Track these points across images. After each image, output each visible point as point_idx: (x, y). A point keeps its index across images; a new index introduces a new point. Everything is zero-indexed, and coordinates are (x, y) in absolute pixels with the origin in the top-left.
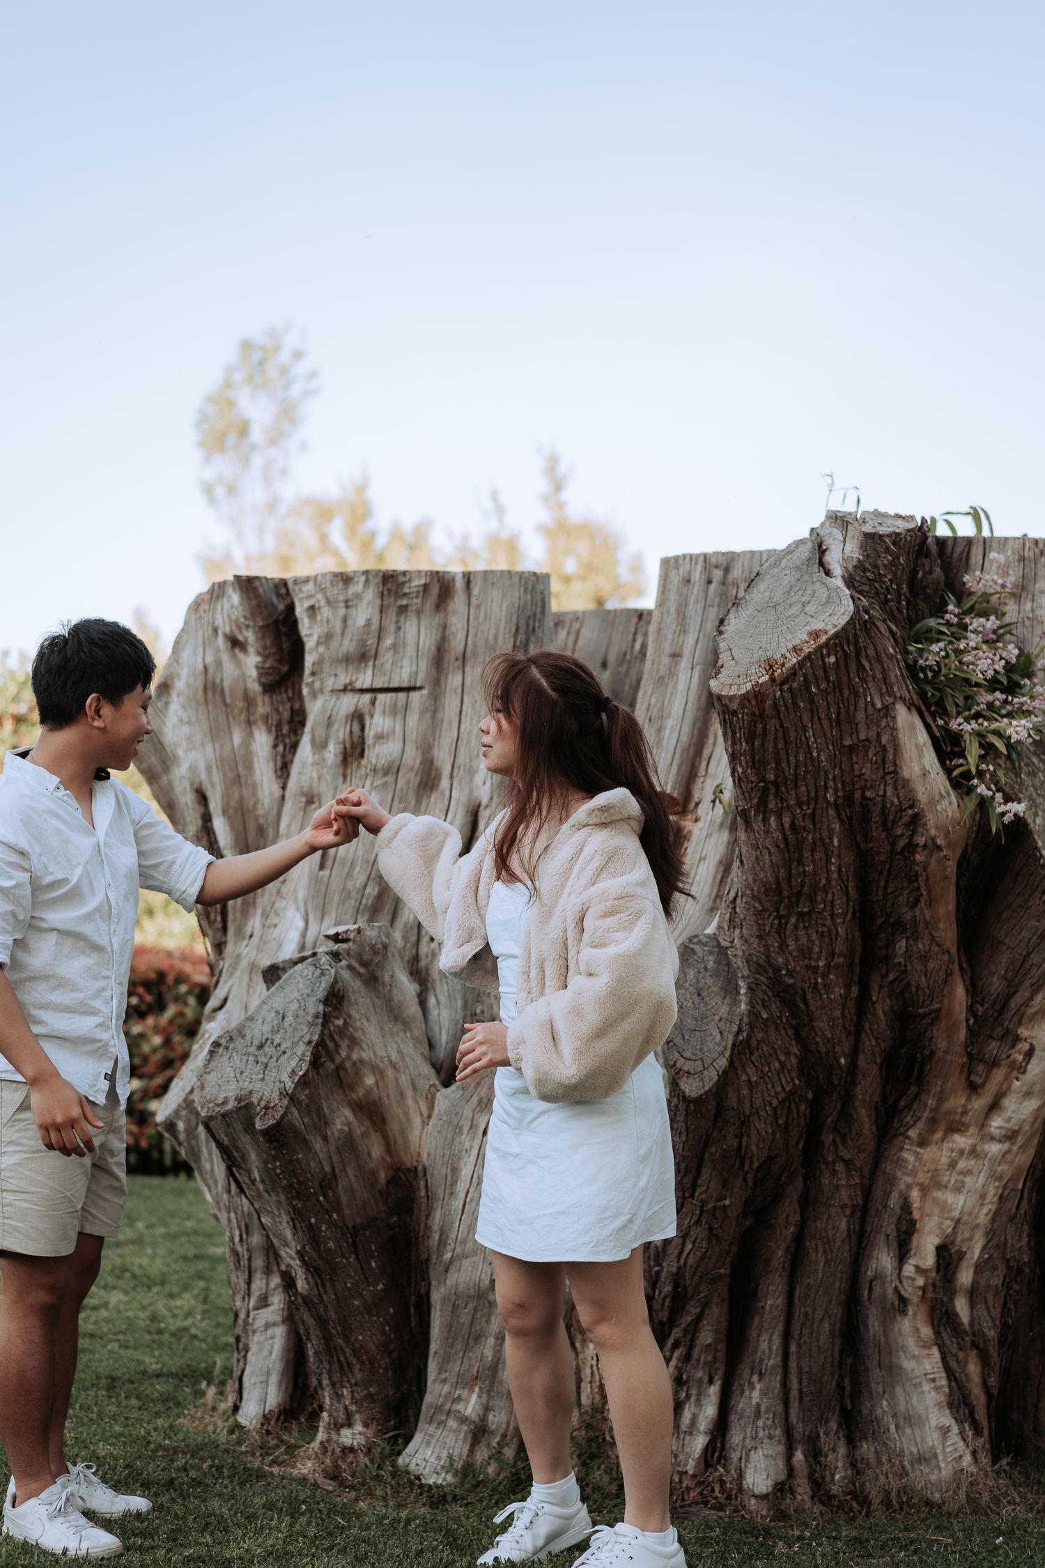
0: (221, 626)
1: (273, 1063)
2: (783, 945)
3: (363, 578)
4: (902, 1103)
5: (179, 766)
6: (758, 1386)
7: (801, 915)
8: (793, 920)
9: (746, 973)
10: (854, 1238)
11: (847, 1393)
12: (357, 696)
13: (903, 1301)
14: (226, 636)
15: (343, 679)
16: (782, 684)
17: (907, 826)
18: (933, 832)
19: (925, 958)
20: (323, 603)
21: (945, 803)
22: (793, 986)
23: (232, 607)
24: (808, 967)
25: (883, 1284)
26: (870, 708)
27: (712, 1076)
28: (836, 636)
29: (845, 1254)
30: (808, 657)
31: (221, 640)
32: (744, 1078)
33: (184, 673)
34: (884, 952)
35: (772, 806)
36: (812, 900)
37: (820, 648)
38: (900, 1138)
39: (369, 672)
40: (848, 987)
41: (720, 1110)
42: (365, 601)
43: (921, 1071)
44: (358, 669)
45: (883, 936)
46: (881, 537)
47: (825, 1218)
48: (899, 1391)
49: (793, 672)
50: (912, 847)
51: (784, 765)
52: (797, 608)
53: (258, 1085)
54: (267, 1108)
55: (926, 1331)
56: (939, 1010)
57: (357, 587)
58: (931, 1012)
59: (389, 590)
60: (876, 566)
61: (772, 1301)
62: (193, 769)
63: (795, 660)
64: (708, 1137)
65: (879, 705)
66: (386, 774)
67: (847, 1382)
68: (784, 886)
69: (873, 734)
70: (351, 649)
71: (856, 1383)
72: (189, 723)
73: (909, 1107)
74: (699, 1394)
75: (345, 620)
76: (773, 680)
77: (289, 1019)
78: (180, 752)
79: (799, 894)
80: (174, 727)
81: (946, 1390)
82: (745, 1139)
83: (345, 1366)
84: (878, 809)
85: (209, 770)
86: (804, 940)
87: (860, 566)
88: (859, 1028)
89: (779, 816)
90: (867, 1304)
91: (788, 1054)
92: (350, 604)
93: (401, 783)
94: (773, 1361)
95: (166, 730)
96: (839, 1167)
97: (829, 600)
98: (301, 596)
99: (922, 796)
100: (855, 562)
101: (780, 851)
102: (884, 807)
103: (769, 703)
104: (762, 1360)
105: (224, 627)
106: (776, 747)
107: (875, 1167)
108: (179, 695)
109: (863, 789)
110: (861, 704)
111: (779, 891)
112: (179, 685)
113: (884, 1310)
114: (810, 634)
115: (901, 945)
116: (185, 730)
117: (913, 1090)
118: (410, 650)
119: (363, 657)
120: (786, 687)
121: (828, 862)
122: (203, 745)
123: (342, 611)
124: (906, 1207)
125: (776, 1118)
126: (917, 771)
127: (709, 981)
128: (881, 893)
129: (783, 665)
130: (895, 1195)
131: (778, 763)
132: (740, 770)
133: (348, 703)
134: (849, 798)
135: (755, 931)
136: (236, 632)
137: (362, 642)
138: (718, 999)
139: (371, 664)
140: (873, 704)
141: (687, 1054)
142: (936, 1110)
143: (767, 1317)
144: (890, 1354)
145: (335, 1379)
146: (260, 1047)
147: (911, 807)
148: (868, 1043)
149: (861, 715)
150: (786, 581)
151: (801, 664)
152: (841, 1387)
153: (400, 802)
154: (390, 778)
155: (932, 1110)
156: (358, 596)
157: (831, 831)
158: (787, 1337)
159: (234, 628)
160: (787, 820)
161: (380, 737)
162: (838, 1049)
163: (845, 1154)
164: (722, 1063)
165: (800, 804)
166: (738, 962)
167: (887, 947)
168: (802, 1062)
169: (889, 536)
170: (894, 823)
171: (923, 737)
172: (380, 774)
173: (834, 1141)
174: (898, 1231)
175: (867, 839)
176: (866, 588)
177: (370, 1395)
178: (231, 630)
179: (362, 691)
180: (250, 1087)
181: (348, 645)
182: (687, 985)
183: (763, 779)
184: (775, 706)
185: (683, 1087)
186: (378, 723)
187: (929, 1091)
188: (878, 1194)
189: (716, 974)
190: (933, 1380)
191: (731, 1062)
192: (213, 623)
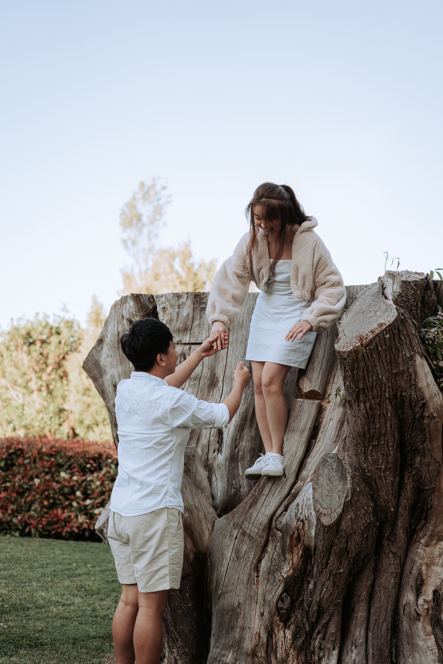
0: (125, 315)
2: (366, 459)
3: (186, 296)
4: (418, 528)
5: (107, 375)
6: (355, 651)
7: (374, 446)
8: (371, 448)
9: (350, 471)
10: (397, 587)
11: (394, 655)
12: (183, 346)
13: (419, 615)
14: (127, 319)
15: (177, 339)
16: (366, 346)
17: (421, 408)
18: (432, 411)
19: (428, 465)
20: (169, 306)
21: (437, 398)
22: (371, 477)
23: (130, 307)
24: (377, 468)
25: (410, 608)
26: (404, 357)
27: (335, 516)
28: (389, 326)
29: (393, 594)
30: (378, 335)
31: (125, 321)
32: (349, 517)
33: (109, 335)
34: (410, 462)
35: (361, 399)
36: (379, 439)
37: (383, 331)
38: (417, 543)
39: (188, 336)
40: (394, 477)
41: (338, 531)
42: (187, 306)
43: (426, 514)
44: (183, 334)
45: (410, 455)
46: (409, 282)
47: (384, 578)
48: (417, 655)
49: (371, 342)
50: (422, 417)
51: (367, 381)
52: (372, 313)
55: (429, 628)
56: (435, 487)
57: (183, 300)
58: (431, 489)
59: (197, 301)
60: (407, 295)
61: (360, 614)
62: (112, 376)
63: (372, 336)
64: (333, 543)
65: (408, 356)
66: (195, 380)
67: (394, 650)
68: (367, 433)
69: (405, 368)
70: (181, 326)
71: (397, 650)
72: (111, 356)
73: (421, 529)
74: (329, 654)
75: (178, 314)
76: (362, 345)
78: (107, 369)
79: (374, 436)
80: (105, 358)
81: (438, 654)
82: (349, 543)
83: (175, 639)
84: (408, 400)
86: (375, 457)
87: (400, 295)
88: (399, 495)
89: (365, 403)
90: (403, 616)
91: (368, 506)
92: (180, 307)
93: (201, 384)
94: (361, 641)
95: (101, 359)
96: (391, 555)
97: (386, 310)
98: (159, 303)
99: (427, 395)
100: (398, 293)
101: (365, 418)
102: (410, 399)
103: (360, 355)
104: (356, 640)
105: (127, 315)
106: (363, 374)
107: (406, 556)
108: (107, 345)
109: (401, 392)
110: (401, 355)
111: (364, 435)
112: (107, 340)
113: (410, 619)
114: (378, 325)
115: (418, 459)
116: (109, 359)
117: (423, 522)
118: (206, 327)
119: (185, 329)
120: (368, 348)
121: (386, 423)
122: (117, 366)
124: (420, 574)
125: (363, 534)
126: (425, 384)
127: (334, 474)
128: (409, 436)
129: (367, 338)
130: (415, 568)
131: (364, 380)
132: (348, 383)
134: (395, 396)
135: (354, 453)
136: (132, 318)
137: (185, 323)
138: (338, 482)
139: (189, 332)
140: (406, 355)
141: (324, 506)
142: (433, 531)
143: (358, 621)
144: (413, 638)
145: (170, 645)
147: (422, 400)
148: (403, 501)
149: (400, 360)
150: (368, 301)
151: (374, 338)
152: (391, 652)
153: (201, 392)
154: (197, 382)
155: (431, 531)
156: (184, 304)
157: (387, 410)
158: (367, 630)
159: (131, 316)
160: (368, 405)
162: (390, 504)
163: (393, 550)
164: (340, 510)
165: (374, 398)
166: (347, 466)
167: (412, 460)
168: (375, 509)
169: (413, 282)
170: (415, 406)
171: (427, 369)
172: (193, 379)
173: (388, 544)
174: (416, 584)
175: (403, 413)
176: (403, 305)
177: (185, 652)
178: (130, 317)
179: (185, 344)
181: (179, 324)
182: (324, 476)
183: (358, 387)
184: (363, 356)
185: (322, 521)
187: (430, 523)
188: (408, 567)
189: (337, 471)
190: (432, 650)
191: (343, 510)
192: (122, 314)
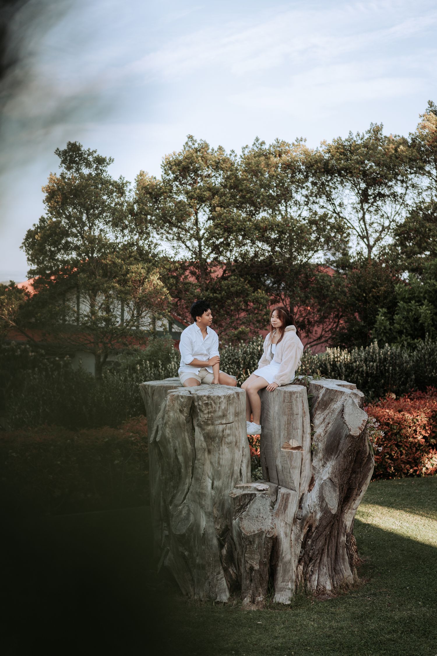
1: (263, 521)
3: (224, 397)
9: (337, 486)
12: (222, 426)
15: (220, 421)
20: (213, 403)
27: (336, 509)
28: (367, 422)
31: (178, 410)
33: (171, 420)
39: (225, 419)
44: (222, 419)
53: (262, 527)
54: (268, 532)
57: (222, 399)
62: (174, 444)
63: (364, 427)
66: (230, 444)
75: (219, 407)
77: (262, 511)
78: (171, 440)
80: (168, 434)
85: (179, 444)
90: (339, 547)
92: (220, 403)
93: (233, 446)
94: (326, 563)
95: (166, 435)
97: (361, 413)
98: (202, 400)
108: (169, 426)
114: (362, 421)
118: (231, 414)
119: (224, 416)
122: (177, 438)
123: (219, 405)
129: (362, 429)
133: (221, 428)
135: (340, 479)
136: (181, 408)
137: (223, 413)
138: (333, 493)
141: (331, 505)
146: (257, 517)
150: (351, 408)
156: (223, 401)
161: (228, 435)
164: (337, 506)
179: (223, 424)
180: (260, 527)
181: (220, 413)
186: (228, 432)
189: (331, 488)
192: (176, 406)
